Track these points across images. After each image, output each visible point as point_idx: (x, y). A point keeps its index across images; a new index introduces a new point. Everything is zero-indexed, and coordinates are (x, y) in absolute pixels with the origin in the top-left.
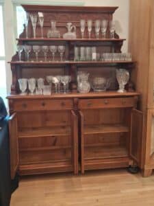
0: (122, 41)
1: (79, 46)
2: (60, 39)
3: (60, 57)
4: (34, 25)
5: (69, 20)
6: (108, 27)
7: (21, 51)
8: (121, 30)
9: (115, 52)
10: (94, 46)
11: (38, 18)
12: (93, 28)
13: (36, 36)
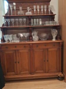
1: (33, 19)
2: (24, 15)
4: (11, 9)
5: (28, 6)
6: (47, 9)
7: (5, 22)
8: (54, 10)
9: (51, 21)
10: (40, 18)
11: (13, 5)
12: (40, 9)
13: (13, 15)
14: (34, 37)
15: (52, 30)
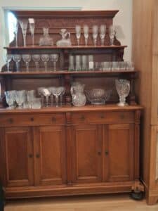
0: (123, 48)
1: (74, 55)
2: (53, 47)
3: (53, 67)
4: (24, 32)
5: (64, 26)
6: (107, 33)
7: (9, 61)
8: (123, 37)
9: (116, 61)
10: (91, 54)
11: (29, 24)
12: (91, 34)
13: (27, 45)
14: (75, 97)
15: (117, 81)
